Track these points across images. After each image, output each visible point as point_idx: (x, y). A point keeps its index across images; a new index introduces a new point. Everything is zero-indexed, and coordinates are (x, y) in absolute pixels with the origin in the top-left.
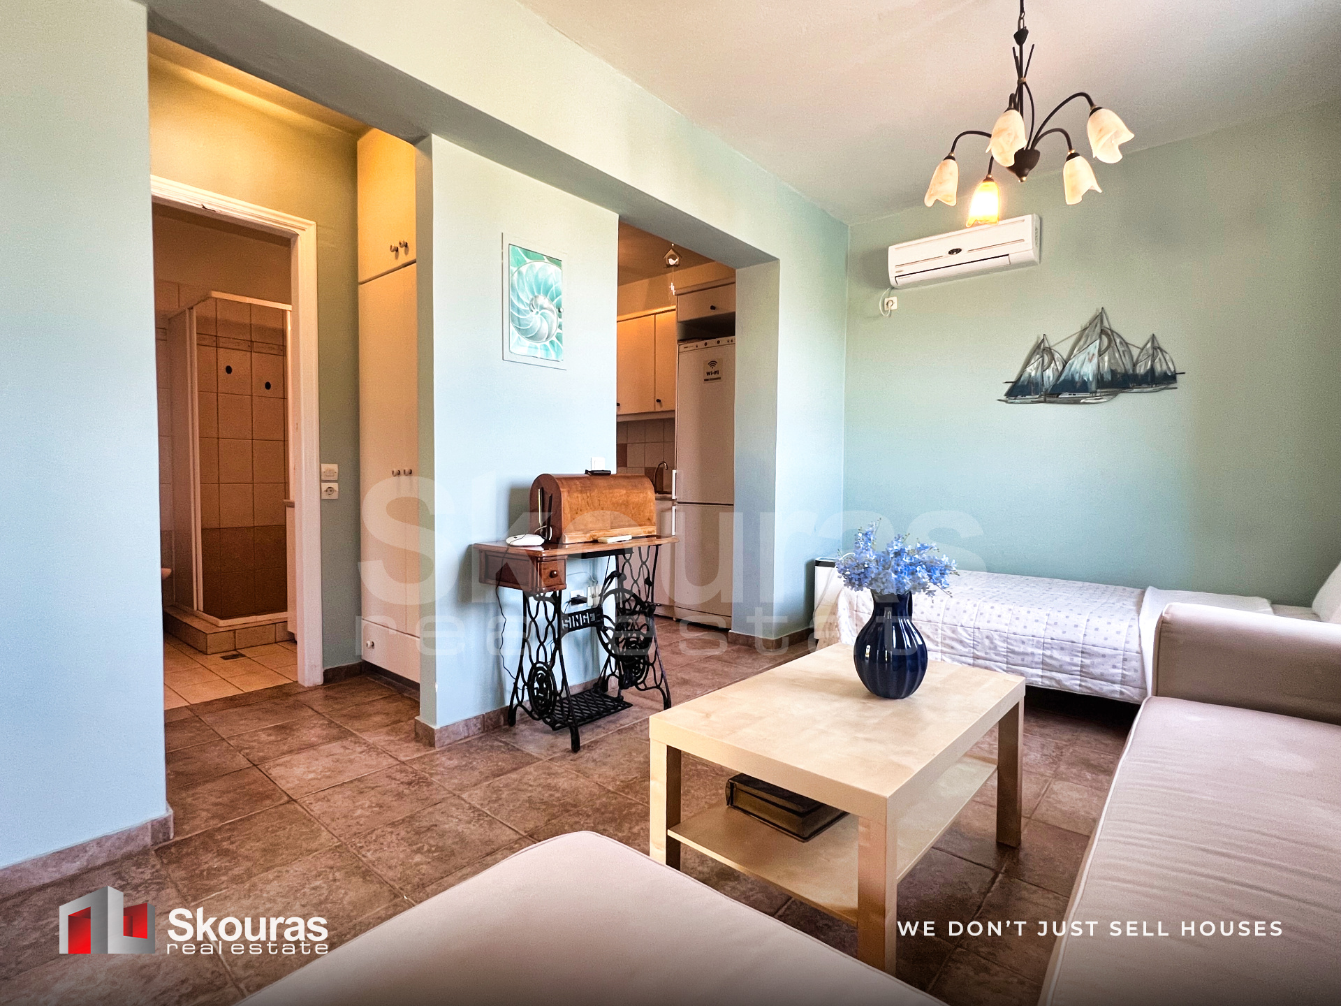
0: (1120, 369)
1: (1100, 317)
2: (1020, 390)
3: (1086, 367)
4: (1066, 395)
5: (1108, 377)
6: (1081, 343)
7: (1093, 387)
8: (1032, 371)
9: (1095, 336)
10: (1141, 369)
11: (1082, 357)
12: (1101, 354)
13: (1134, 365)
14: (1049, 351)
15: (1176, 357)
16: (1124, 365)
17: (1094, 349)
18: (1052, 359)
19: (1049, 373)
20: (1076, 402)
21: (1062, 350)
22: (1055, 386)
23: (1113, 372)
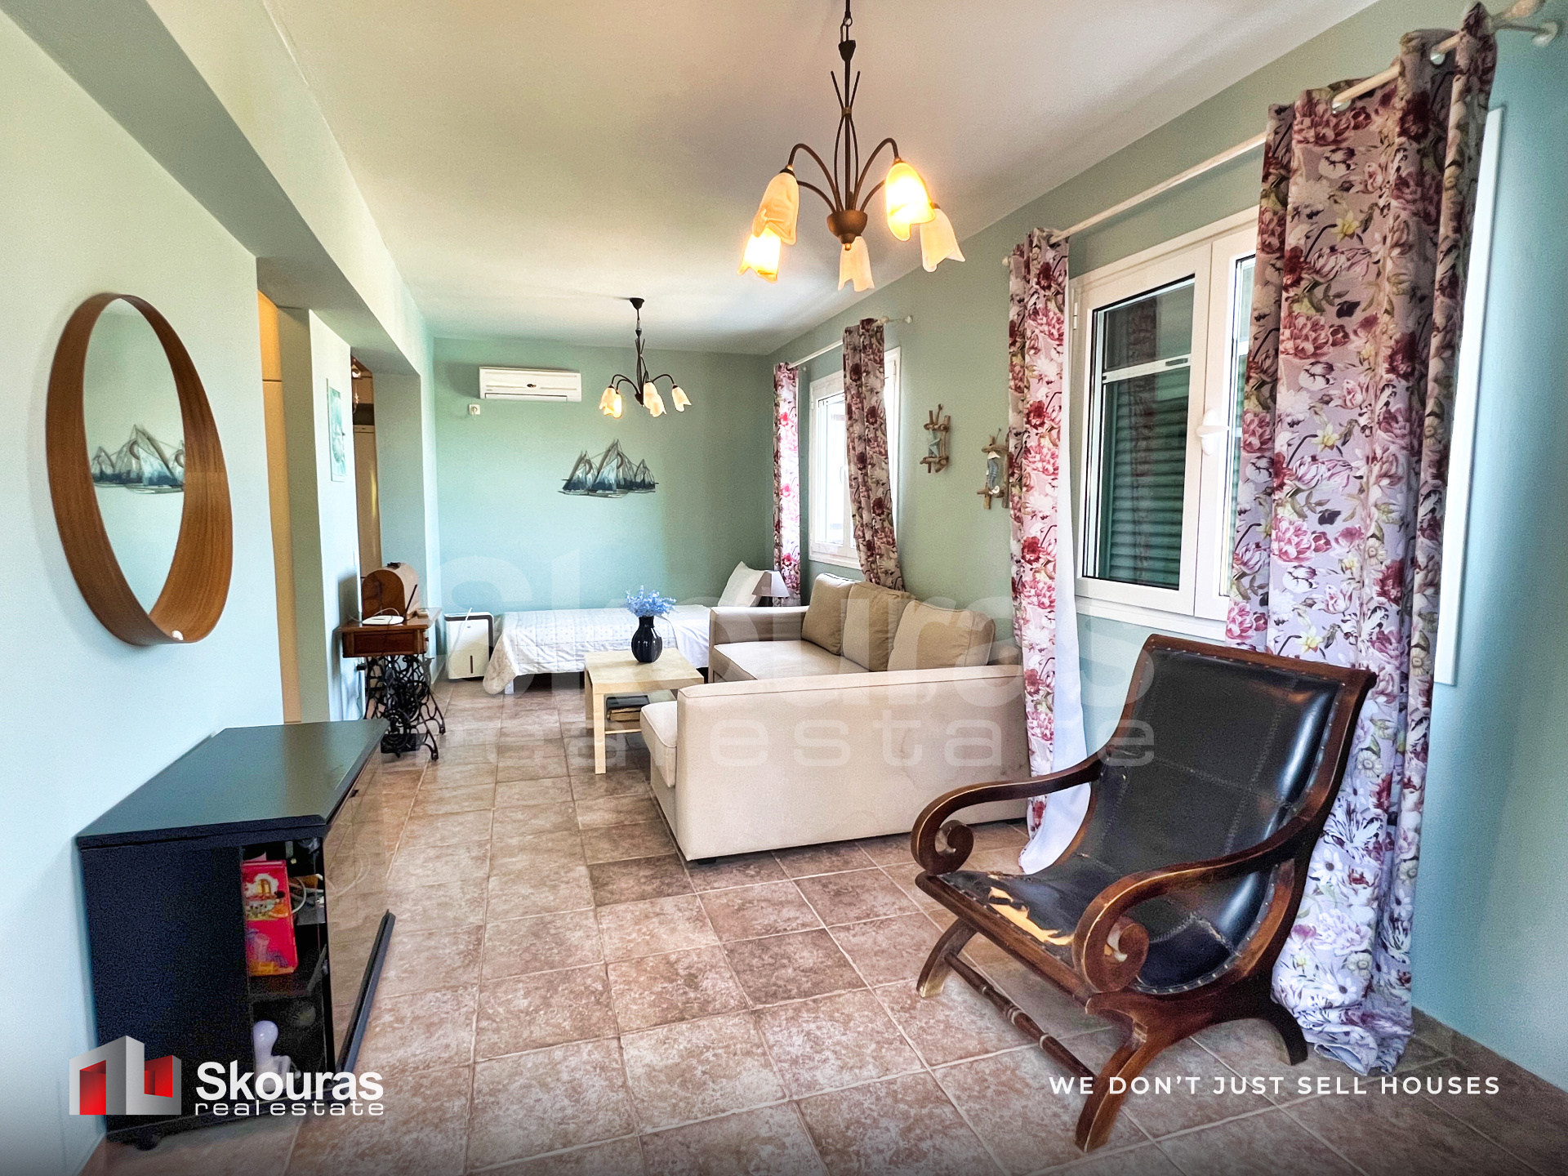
0: (628, 479)
1: (615, 445)
2: (571, 486)
3: (610, 474)
4: (599, 492)
5: (622, 482)
6: (607, 460)
7: (614, 487)
8: (579, 474)
9: (614, 456)
10: (639, 480)
11: (608, 468)
12: (618, 468)
13: (635, 476)
14: (589, 462)
15: (654, 475)
16: (630, 476)
17: (614, 464)
18: (591, 467)
19: (589, 476)
20: (606, 496)
21: (596, 462)
22: (593, 486)
23: (625, 479)
